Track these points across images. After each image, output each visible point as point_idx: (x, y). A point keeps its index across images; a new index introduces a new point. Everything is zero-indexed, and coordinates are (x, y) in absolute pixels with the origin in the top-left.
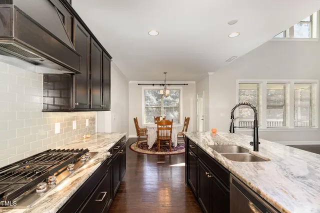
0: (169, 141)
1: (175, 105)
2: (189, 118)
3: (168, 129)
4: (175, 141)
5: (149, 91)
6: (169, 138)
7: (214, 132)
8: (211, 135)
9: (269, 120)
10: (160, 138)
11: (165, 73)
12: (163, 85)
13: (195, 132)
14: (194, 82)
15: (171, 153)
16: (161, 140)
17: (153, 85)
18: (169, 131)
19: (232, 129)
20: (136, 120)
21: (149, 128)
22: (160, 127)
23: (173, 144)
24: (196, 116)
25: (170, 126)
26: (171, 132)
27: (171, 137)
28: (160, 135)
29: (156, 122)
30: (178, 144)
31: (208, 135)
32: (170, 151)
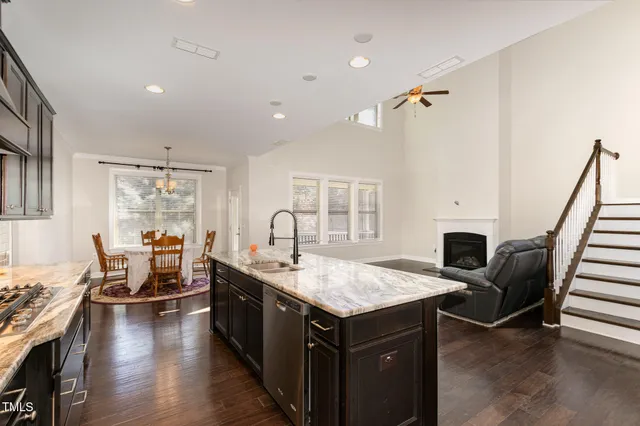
0: (176, 274)
1: (185, 209)
2: (214, 233)
3: (175, 252)
4: (187, 273)
5: (129, 178)
6: (177, 270)
7: (254, 249)
8: (250, 254)
9: (331, 233)
10: (159, 271)
11: (168, 148)
12: (161, 168)
13: (226, 252)
14: (224, 169)
15: (181, 295)
16: (161, 275)
17: (138, 166)
18: (177, 255)
19: (272, 241)
20: (97, 239)
21: (131, 253)
22: (156, 249)
23: (183, 280)
24: (227, 228)
25: (178, 247)
26: (181, 258)
27: (180, 267)
28: (158, 265)
29: (146, 241)
30: (194, 281)
31: (246, 254)
32: (179, 292)
